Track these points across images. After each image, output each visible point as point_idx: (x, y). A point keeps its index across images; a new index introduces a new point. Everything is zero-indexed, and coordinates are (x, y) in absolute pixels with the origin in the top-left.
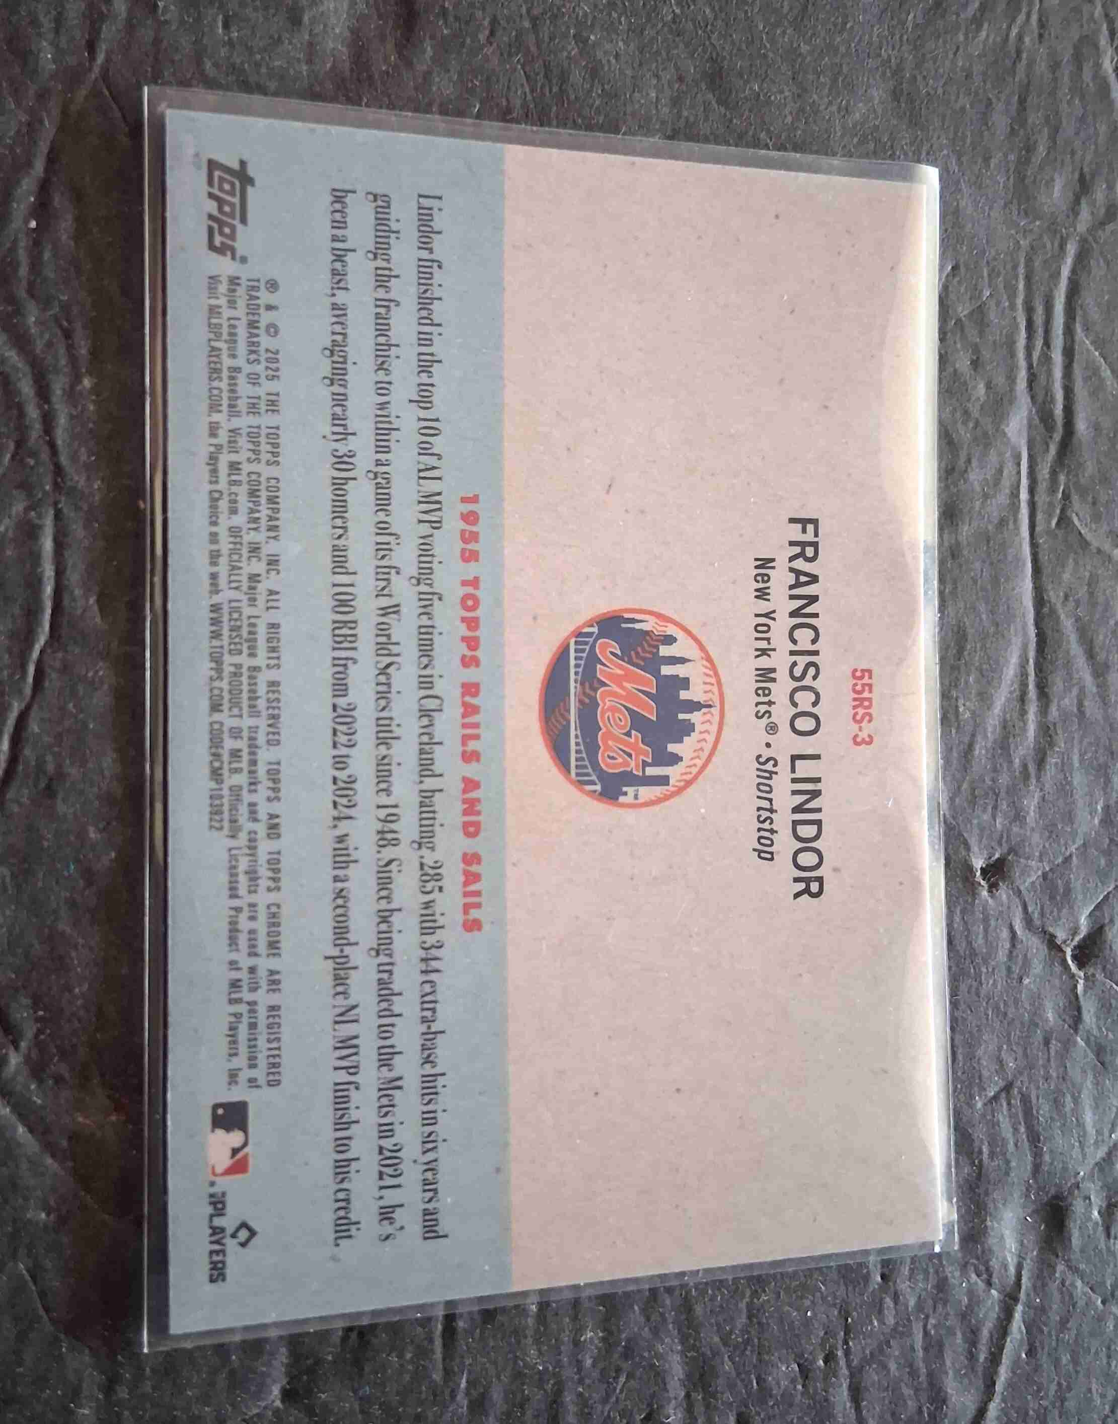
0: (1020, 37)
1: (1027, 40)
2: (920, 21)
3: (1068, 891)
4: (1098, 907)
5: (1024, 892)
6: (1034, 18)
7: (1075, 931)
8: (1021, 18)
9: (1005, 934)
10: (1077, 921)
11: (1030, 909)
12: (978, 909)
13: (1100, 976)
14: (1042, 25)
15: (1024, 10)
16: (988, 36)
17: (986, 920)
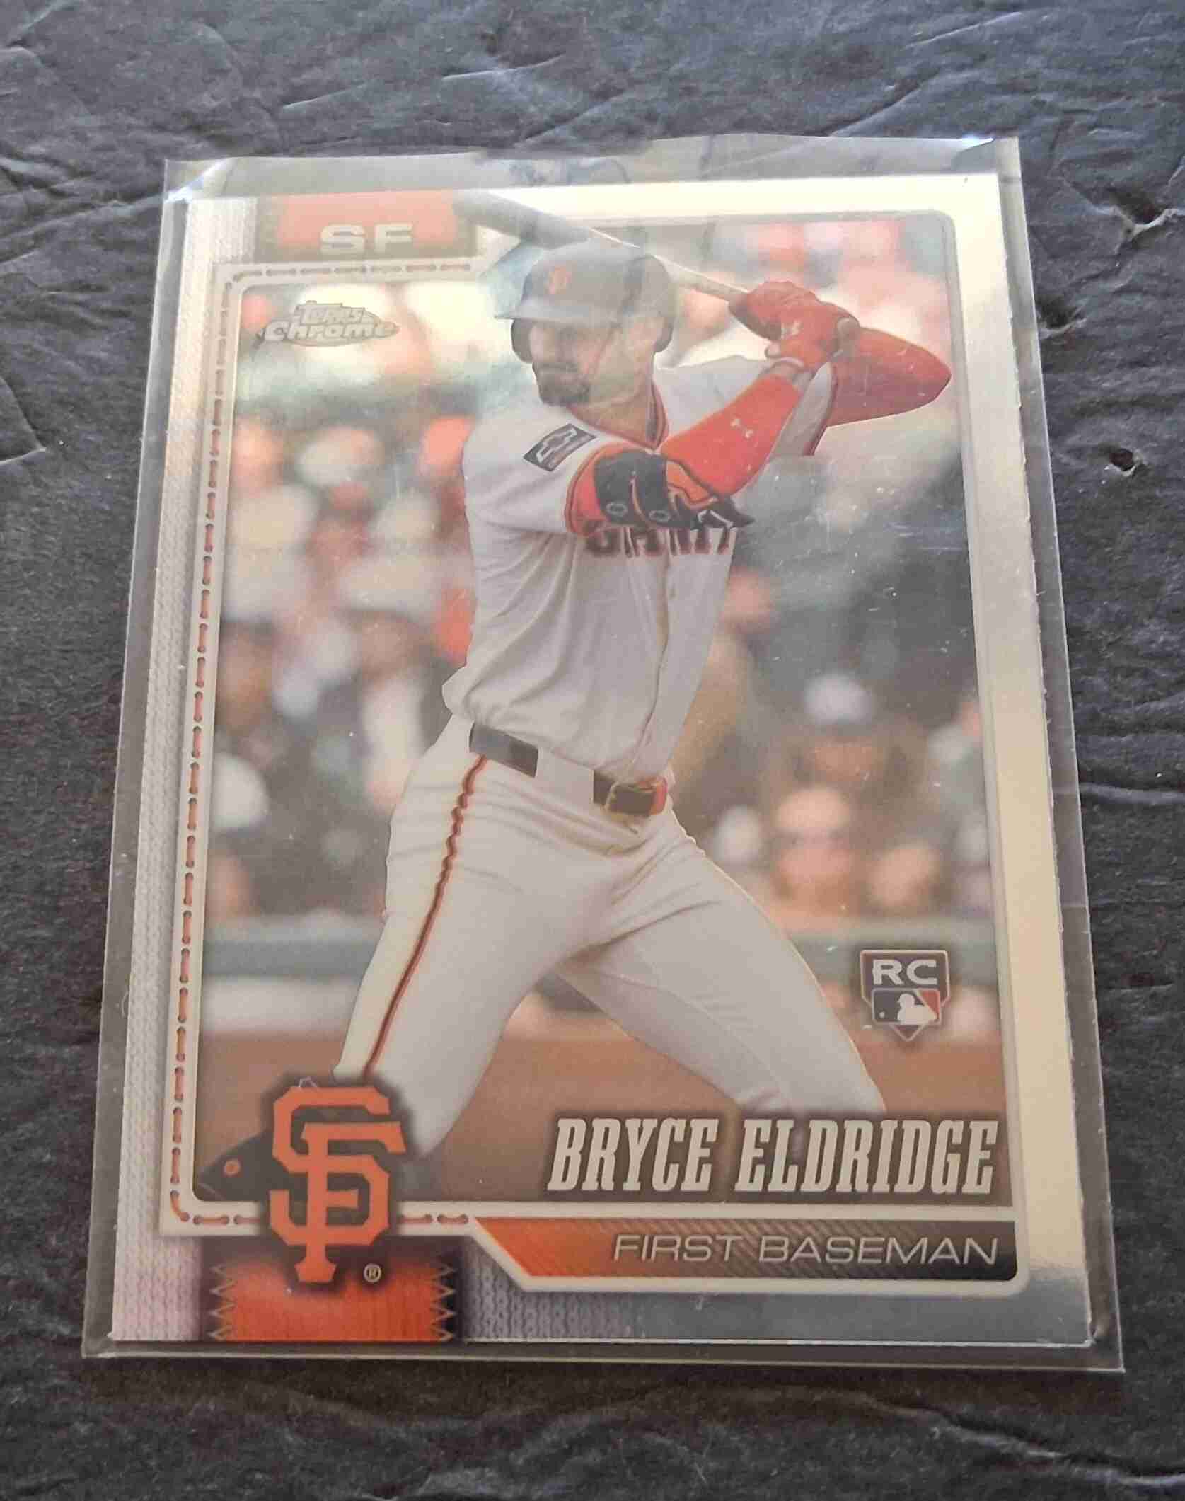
0: (103, 313)
1: (106, 305)
2: (94, 427)
3: (1070, 229)
4: (1087, 194)
5: (1075, 278)
6: (80, 297)
7: (1116, 220)
8: (81, 313)
9: (1124, 300)
10: (1105, 218)
11: (1094, 272)
12: (1096, 331)
13: (1166, 190)
14: (85, 288)
15: (72, 309)
16: (103, 350)
17: (1111, 321)
